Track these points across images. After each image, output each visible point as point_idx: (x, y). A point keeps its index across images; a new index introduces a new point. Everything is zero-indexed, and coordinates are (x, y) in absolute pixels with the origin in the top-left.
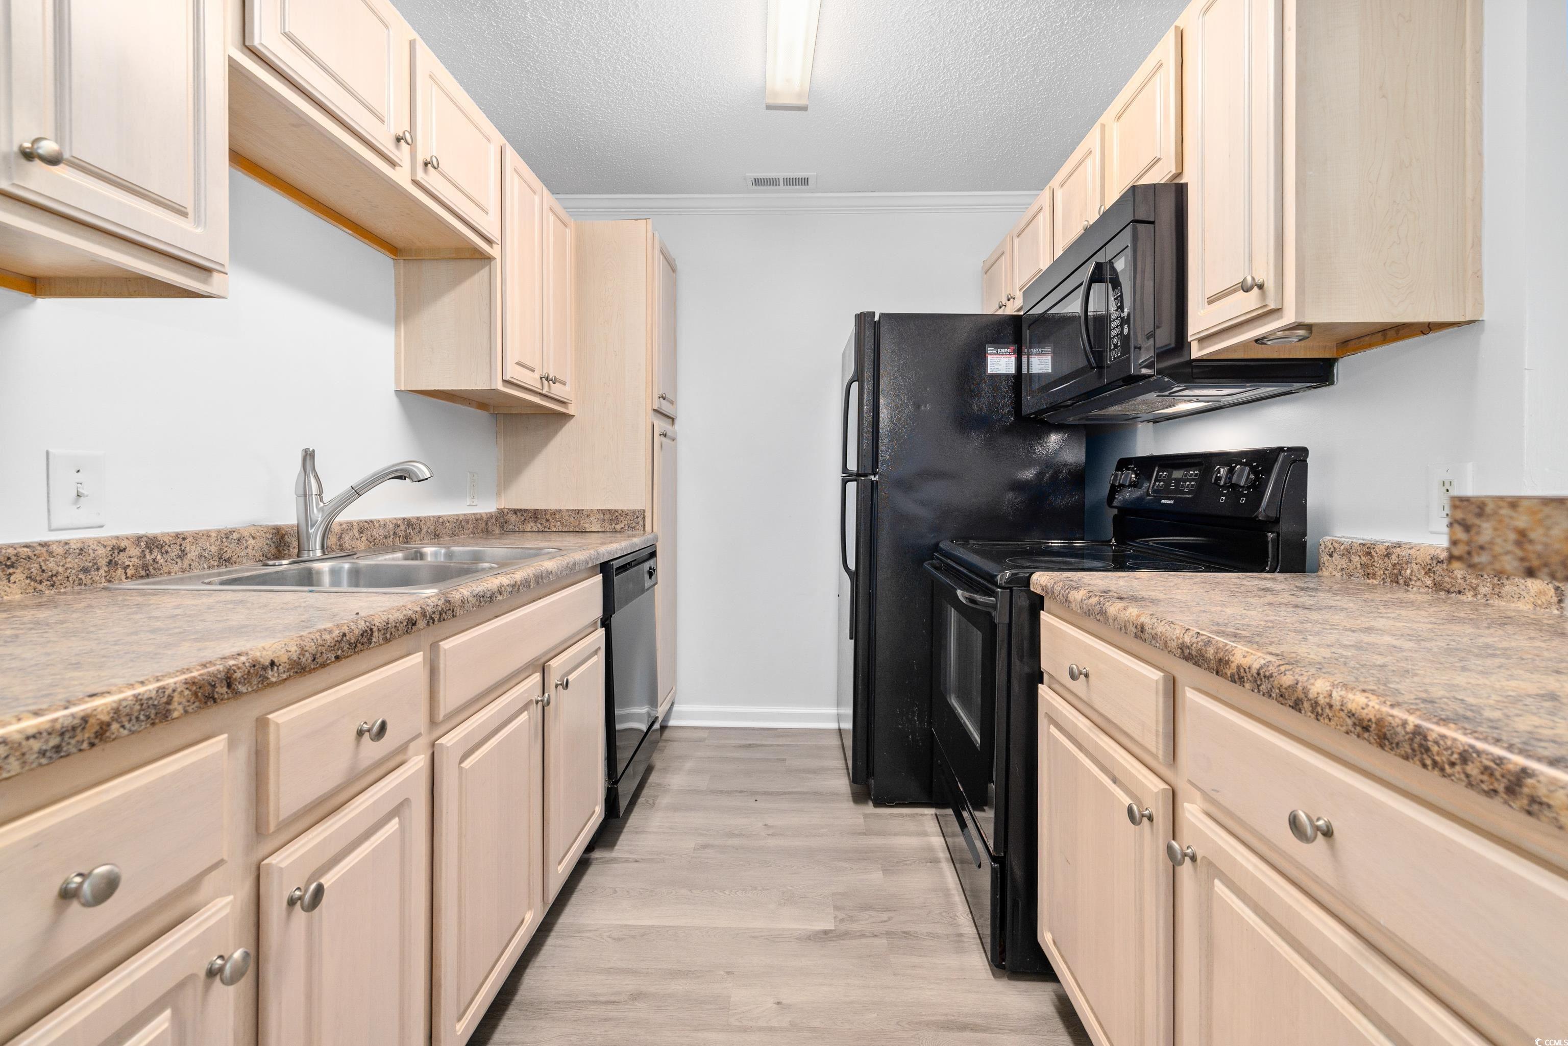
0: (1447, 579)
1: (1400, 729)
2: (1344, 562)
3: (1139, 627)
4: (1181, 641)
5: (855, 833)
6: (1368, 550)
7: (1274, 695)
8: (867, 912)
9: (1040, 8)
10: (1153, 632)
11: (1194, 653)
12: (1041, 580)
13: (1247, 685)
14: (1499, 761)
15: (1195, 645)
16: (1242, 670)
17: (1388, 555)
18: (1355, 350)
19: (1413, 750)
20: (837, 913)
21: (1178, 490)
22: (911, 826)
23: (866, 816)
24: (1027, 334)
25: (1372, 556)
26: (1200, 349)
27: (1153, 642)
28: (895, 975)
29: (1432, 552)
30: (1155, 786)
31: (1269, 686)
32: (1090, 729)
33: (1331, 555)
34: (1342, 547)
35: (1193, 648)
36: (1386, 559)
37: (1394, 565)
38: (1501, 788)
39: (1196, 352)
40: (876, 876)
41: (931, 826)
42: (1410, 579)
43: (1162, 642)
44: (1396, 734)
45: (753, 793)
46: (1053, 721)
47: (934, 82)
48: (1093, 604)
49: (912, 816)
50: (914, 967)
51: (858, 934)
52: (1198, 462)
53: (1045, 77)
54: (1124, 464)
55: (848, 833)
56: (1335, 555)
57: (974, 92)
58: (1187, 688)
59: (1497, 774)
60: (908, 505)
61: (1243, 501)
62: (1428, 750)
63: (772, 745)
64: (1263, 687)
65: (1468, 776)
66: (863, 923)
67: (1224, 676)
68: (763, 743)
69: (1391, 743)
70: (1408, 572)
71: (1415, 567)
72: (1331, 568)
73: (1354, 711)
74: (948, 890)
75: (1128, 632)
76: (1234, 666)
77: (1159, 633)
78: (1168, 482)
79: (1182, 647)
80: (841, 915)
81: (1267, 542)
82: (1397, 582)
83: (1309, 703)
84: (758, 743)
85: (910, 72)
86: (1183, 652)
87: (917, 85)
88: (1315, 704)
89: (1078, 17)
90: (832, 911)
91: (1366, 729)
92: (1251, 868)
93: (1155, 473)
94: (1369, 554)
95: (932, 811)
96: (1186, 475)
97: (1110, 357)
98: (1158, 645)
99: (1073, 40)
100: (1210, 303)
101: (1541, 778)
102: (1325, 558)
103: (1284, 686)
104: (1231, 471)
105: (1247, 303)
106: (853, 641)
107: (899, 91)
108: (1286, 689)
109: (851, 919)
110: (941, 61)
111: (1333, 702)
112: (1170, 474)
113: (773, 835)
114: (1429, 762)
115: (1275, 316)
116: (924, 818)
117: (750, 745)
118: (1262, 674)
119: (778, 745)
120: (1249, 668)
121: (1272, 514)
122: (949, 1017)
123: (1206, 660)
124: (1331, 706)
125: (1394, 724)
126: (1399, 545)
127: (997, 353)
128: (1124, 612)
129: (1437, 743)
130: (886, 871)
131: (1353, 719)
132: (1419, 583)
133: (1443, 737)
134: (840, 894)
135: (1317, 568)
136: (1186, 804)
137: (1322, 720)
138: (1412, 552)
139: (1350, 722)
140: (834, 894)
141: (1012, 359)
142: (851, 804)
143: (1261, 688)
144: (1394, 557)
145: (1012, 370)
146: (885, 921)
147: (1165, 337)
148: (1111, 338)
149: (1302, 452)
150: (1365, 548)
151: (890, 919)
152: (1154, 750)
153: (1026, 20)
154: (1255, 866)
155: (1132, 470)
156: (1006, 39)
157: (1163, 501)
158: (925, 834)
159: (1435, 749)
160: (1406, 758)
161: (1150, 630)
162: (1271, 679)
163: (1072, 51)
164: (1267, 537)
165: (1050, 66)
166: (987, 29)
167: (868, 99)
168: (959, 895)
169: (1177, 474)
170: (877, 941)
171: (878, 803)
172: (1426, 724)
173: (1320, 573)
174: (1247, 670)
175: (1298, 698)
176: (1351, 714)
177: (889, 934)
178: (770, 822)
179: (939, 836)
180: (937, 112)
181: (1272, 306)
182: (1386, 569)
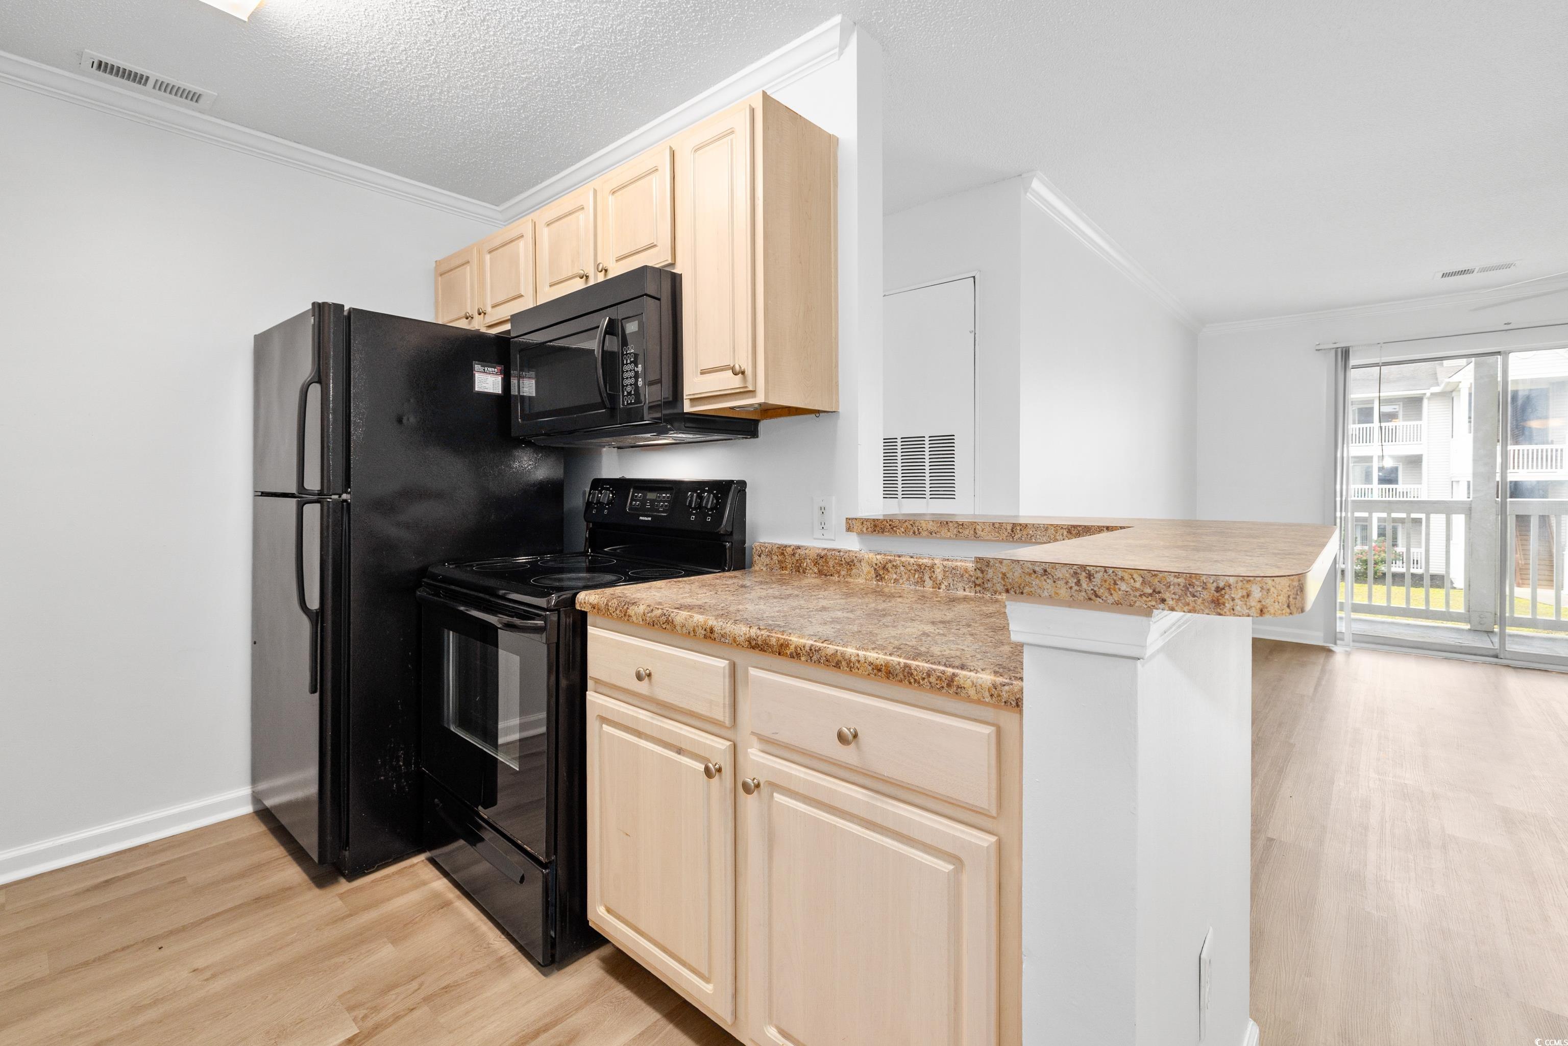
0: (825, 568)
1: (897, 667)
2: (767, 560)
3: (708, 630)
4: (748, 636)
5: (336, 921)
6: (782, 549)
7: (822, 661)
8: (393, 992)
9: (544, 60)
10: (723, 632)
11: (760, 643)
12: (586, 598)
13: (803, 659)
14: (943, 673)
15: (760, 637)
16: (799, 649)
17: (794, 555)
18: (771, 417)
19: (905, 676)
20: (354, 1014)
21: (654, 509)
22: (404, 882)
23: (341, 896)
24: (517, 358)
25: (784, 555)
26: (692, 406)
27: (723, 639)
28: (450, 1033)
29: (817, 551)
30: (723, 744)
31: (819, 656)
32: (652, 718)
33: (760, 556)
34: (767, 550)
35: (759, 640)
36: (793, 557)
37: (797, 561)
38: (945, 685)
39: (688, 408)
40: (386, 952)
41: (430, 872)
42: (806, 569)
43: (731, 638)
44: (896, 669)
45: (148, 942)
46: (604, 720)
47: (418, 70)
48: (658, 615)
49: (399, 872)
50: (467, 1013)
51: (390, 1020)
52: (670, 487)
53: (530, 116)
54: (598, 484)
55: (327, 925)
56: (762, 556)
57: (458, 97)
58: (749, 668)
59: (943, 679)
60: (388, 528)
61: (709, 519)
62: (912, 674)
63: (149, 869)
64: (815, 658)
65: (930, 683)
66: (391, 1006)
67: (785, 655)
68: (130, 870)
69: (893, 675)
70: (805, 564)
71: (809, 561)
72: (760, 563)
73: (872, 662)
74: (472, 925)
75: (697, 634)
76: (792, 647)
77: (728, 632)
78: (644, 501)
79: (749, 641)
80: (361, 1013)
81: (726, 549)
82: (799, 571)
83: (846, 662)
84: (120, 874)
85: (393, 48)
86: (750, 643)
87: (397, 64)
88: (849, 662)
89: (573, 83)
90: (348, 1015)
91: (880, 670)
92: (802, 775)
93: (631, 493)
94: (783, 554)
95: (422, 857)
96: (659, 497)
97: (623, 402)
98: (727, 641)
99: (563, 98)
100: (702, 373)
101: (961, 676)
102: (756, 558)
103: (829, 654)
104: (700, 497)
105: (735, 382)
106: (317, 695)
107: (373, 59)
108: (830, 656)
109: (376, 1009)
110: (432, 55)
111: (860, 659)
112: (645, 496)
113: (214, 976)
114: (912, 681)
115: (751, 394)
116: (416, 868)
117: (106, 881)
118: (813, 649)
119: (162, 865)
120: (804, 647)
121: (730, 530)
122: (520, 1035)
123: (771, 646)
124: (859, 661)
125: (895, 665)
126: (799, 547)
127: (484, 372)
128: (691, 619)
129: (916, 670)
130: (394, 942)
131: (872, 666)
132: (811, 571)
133: (918, 666)
134: (349, 992)
135: (751, 565)
136: (749, 750)
137: (854, 671)
138: (807, 551)
139: (870, 668)
140: (340, 997)
141: (499, 379)
142: (316, 891)
143: (813, 658)
144: (797, 555)
145: (498, 390)
146: (419, 989)
147: (665, 392)
148: (623, 386)
149: (742, 484)
150: (780, 550)
151: (421, 985)
152: (721, 719)
153: (529, 63)
154: (805, 773)
155: (607, 489)
156: (506, 69)
157: (641, 518)
158: (424, 883)
159: (915, 673)
160: (901, 681)
161: (719, 631)
162: (820, 652)
163: (560, 106)
164: (725, 546)
165: (538, 109)
166: (490, 52)
167: (330, 49)
168: (485, 924)
169: (651, 496)
170: (416, 1014)
171: (352, 876)
172: (909, 662)
173: (753, 568)
174: (802, 648)
175: (838, 660)
176: (871, 664)
177: (427, 1000)
178: (200, 963)
179: (440, 878)
180: (411, 98)
181: (750, 388)
182: (793, 564)
